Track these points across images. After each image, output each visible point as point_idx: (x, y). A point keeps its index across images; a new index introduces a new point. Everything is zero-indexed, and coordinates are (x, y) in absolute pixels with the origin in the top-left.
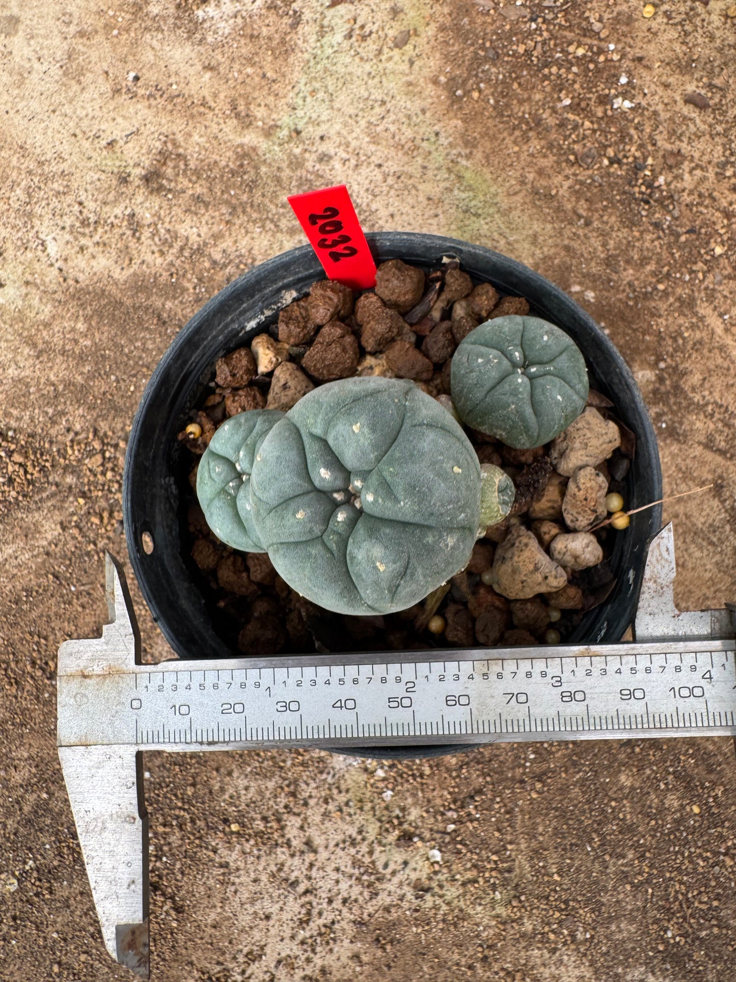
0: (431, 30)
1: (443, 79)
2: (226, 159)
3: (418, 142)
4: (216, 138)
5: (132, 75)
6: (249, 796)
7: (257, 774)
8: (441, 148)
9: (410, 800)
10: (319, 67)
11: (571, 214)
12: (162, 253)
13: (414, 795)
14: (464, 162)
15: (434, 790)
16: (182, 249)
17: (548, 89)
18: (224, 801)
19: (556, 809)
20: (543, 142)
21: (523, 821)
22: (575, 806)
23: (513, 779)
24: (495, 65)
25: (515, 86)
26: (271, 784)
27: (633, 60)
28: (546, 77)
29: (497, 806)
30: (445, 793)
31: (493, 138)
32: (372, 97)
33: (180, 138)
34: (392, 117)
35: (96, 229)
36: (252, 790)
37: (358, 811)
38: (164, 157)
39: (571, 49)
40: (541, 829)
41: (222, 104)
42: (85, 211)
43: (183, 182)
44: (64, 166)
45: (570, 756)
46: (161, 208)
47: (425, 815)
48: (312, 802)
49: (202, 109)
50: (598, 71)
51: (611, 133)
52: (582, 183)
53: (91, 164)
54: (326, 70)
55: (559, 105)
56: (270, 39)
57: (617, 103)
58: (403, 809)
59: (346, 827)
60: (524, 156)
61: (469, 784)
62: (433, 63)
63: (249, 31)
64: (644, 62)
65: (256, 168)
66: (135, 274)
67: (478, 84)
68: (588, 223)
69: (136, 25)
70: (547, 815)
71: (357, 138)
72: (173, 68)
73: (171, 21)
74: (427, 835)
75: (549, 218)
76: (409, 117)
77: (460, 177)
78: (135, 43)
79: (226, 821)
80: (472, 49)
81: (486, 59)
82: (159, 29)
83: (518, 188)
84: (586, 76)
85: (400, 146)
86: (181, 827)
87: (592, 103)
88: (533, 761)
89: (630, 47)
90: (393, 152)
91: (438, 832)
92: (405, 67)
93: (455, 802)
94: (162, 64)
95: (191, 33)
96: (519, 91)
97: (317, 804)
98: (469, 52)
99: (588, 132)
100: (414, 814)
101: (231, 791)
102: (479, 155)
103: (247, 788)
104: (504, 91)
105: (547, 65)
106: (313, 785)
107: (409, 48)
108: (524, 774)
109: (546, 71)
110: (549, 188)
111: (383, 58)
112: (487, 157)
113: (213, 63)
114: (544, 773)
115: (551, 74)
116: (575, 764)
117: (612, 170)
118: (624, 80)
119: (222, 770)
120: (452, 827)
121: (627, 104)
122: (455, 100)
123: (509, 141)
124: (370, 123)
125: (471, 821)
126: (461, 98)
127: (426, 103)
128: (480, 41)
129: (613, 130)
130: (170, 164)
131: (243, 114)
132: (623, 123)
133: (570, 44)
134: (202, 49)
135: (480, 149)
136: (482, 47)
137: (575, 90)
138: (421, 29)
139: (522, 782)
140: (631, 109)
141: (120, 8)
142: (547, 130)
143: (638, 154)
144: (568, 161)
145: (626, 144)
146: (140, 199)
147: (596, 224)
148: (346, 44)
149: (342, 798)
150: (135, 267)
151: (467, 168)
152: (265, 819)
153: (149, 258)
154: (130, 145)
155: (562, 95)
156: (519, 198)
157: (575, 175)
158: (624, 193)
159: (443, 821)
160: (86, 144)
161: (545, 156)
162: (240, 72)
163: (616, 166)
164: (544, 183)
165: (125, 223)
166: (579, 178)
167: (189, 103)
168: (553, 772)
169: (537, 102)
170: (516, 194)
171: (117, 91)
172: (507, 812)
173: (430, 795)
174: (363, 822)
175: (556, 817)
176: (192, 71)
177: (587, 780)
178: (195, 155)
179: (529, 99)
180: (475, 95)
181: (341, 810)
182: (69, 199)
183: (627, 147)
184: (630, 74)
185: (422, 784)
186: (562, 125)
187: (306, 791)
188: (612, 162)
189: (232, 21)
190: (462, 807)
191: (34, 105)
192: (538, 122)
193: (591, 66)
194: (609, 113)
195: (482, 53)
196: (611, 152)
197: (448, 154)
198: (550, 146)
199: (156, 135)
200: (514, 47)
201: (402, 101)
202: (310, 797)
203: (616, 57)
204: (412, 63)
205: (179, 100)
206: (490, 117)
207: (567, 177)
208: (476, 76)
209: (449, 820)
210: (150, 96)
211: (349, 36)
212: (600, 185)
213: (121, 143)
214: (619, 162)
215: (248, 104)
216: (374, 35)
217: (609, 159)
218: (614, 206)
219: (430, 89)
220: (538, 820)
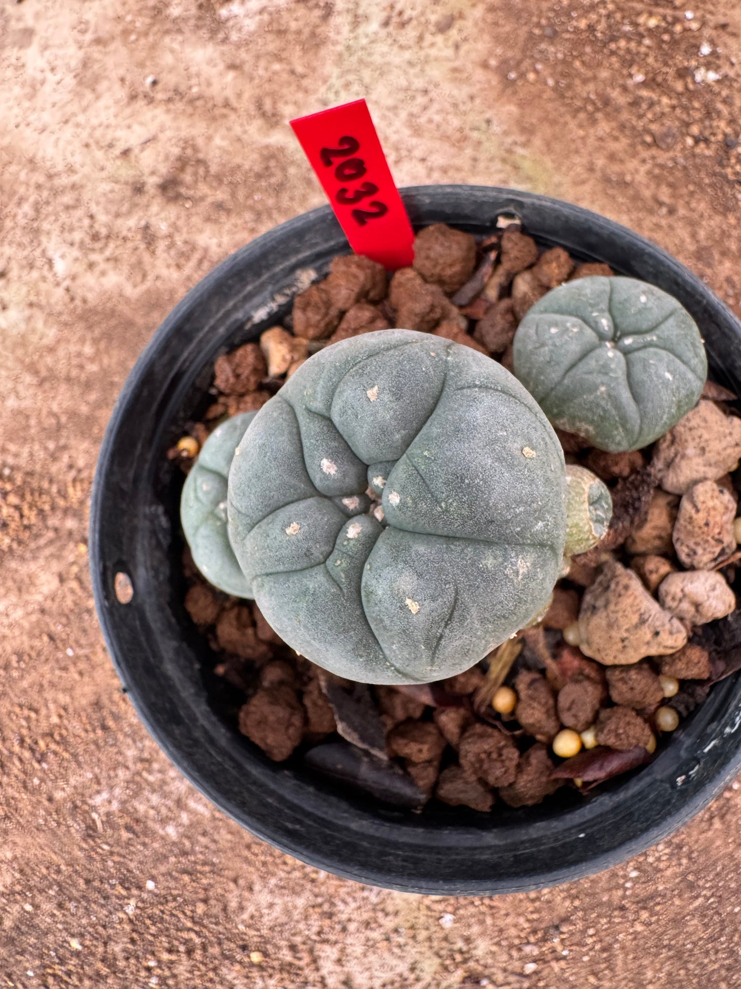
0: (478, 12)
1: (493, 62)
2: (250, 161)
3: (467, 132)
4: (239, 140)
5: (150, 80)
6: (275, 914)
7: (283, 888)
8: (493, 138)
9: (476, 929)
10: (354, 59)
11: (650, 203)
12: (179, 267)
13: (482, 922)
14: (520, 151)
15: (507, 915)
16: (200, 262)
17: (617, 65)
18: (243, 922)
19: (669, 947)
20: (614, 124)
21: (625, 963)
22: (695, 944)
23: (609, 903)
24: (552, 43)
25: (577, 64)
26: (301, 902)
27: (716, 28)
28: (613, 53)
29: (590, 941)
30: (522, 920)
31: (554, 123)
32: (413, 88)
33: (200, 142)
34: (435, 107)
35: (106, 245)
36: (278, 909)
37: (411, 942)
38: (182, 163)
39: (641, 20)
40: (649, 974)
41: (246, 104)
42: (97, 226)
43: (203, 189)
44: (75, 178)
45: (684, 875)
46: (178, 218)
47: (494, 948)
48: (352, 927)
49: (224, 111)
50: (674, 42)
51: (693, 108)
52: (662, 167)
53: (104, 174)
54: (361, 61)
55: (630, 83)
56: (299, 32)
57: (700, 75)
58: (468, 940)
59: (394, 962)
60: (591, 141)
61: (551, 909)
62: (482, 46)
63: (275, 27)
64: (730, 29)
65: (284, 169)
66: (148, 291)
67: (533, 65)
68: (672, 211)
69: (155, 29)
70: (657, 955)
71: (396, 132)
72: (193, 70)
73: (192, 22)
74: (500, 977)
75: (624, 208)
76: (455, 105)
77: (516, 168)
78: (153, 47)
79: (244, 948)
80: (525, 29)
81: (542, 38)
82: (180, 31)
83: (585, 176)
84: (660, 48)
85: (445, 138)
86: (190, 952)
87: (670, 78)
88: (635, 881)
89: (711, 13)
90: (437, 144)
91: (513, 973)
92: (450, 52)
93: (534, 932)
94: (182, 66)
95: (213, 32)
96: (582, 70)
97: (358, 931)
98: (523, 32)
99: (667, 110)
100: (482, 947)
101: (251, 909)
102: (537, 142)
103: (271, 906)
104: (564, 70)
105: (614, 39)
106: (353, 905)
107: (454, 33)
108: (624, 897)
109: (613, 46)
110: (622, 174)
111: (426, 43)
112: (548, 144)
113: (238, 62)
114: (651, 897)
115: (619, 48)
116: (691, 886)
117: (698, 150)
118: (706, 50)
119: (241, 882)
120: (530, 967)
121: (712, 76)
122: (508, 83)
123: (572, 125)
124: (412, 115)
125: (558, 959)
126: (514, 82)
127: (474, 90)
128: (535, 19)
129: (696, 105)
130: (189, 170)
131: (269, 114)
132: (708, 97)
133: (639, 14)
134: (225, 48)
135: (539, 134)
136: (538, 25)
137: (648, 64)
138: (467, 11)
139: (622, 908)
140: (718, 81)
141: (140, 12)
142: (618, 110)
143: (729, 130)
144: (644, 143)
145: (711, 119)
146: (155, 208)
147: (682, 212)
148: (383, 33)
149: (389, 923)
150: (148, 284)
151: (524, 157)
152: (293, 948)
153: (164, 272)
154: (147, 152)
155: (634, 70)
156: (587, 188)
157: (653, 158)
158: (715, 174)
159: (520, 959)
160: (99, 154)
161: (616, 139)
162: (266, 69)
163: (702, 145)
164: (616, 168)
165: (139, 237)
166: (660, 161)
167: (210, 105)
168: (664, 896)
169: (604, 82)
170: (583, 182)
171: (133, 97)
172: (604, 950)
173: (501, 923)
174: (418, 957)
175: (669, 958)
176: (214, 71)
177: (708, 908)
178: (216, 160)
179: (595, 78)
180: (531, 76)
181: (388, 939)
182: (79, 213)
183: (715, 123)
184: (712, 42)
185: (491, 907)
186: (635, 103)
187: (345, 911)
188: (697, 141)
189: (258, 18)
190: (545, 940)
191: (46, 117)
192: (607, 102)
193: (666, 37)
194: (691, 86)
195: (537, 31)
196: (695, 130)
197: (502, 144)
198: (622, 127)
199: (174, 141)
200: (575, 23)
201: (448, 88)
202: (349, 920)
203: (694, 26)
204: (457, 47)
205: (199, 103)
206: (550, 100)
207: (644, 161)
208: (532, 57)
209: (526, 957)
210: (170, 100)
211: (386, 24)
212: (685, 168)
213: (136, 151)
214: (706, 141)
215: (274, 103)
216: (414, 22)
217: (694, 137)
218: (703, 190)
219: (479, 75)
220: (646, 962)
